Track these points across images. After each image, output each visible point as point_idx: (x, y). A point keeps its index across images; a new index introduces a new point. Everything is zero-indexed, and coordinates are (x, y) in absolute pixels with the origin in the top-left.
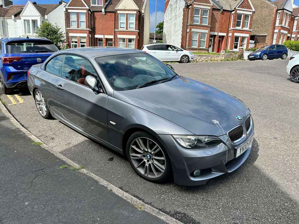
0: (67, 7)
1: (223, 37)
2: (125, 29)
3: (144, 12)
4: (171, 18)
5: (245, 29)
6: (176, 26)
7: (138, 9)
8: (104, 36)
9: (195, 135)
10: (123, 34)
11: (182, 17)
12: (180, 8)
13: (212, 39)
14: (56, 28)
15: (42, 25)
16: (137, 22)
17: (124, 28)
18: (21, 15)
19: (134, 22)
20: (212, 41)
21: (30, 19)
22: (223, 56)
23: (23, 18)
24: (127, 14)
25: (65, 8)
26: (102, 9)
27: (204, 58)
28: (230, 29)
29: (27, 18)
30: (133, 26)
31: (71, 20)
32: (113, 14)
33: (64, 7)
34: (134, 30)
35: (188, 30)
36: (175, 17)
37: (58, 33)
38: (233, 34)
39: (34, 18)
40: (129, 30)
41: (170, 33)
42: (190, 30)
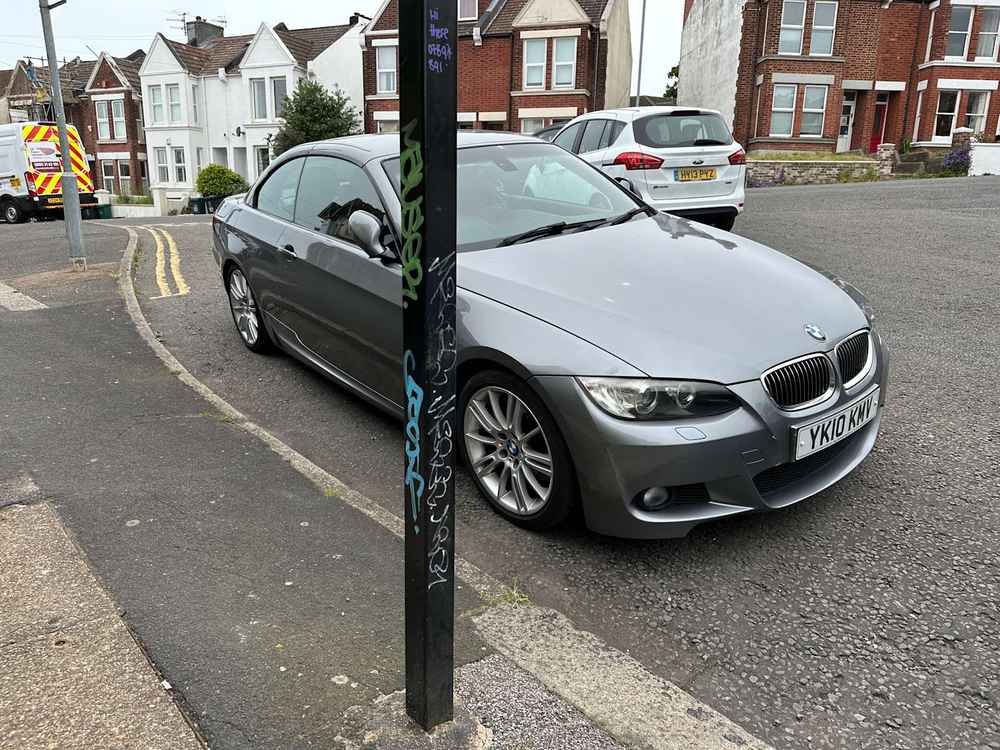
0: (369, 32)
1: (894, 94)
2: (541, 90)
3: (605, 29)
4: (705, 42)
5: (980, 61)
6: (720, 66)
7: (585, 19)
8: (477, 115)
9: (650, 378)
10: (534, 106)
11: (740, 35)
12: (733, 7)
13: (852, 104)
14: (336, 98)
15: (298, 91)
16: (584, 64)
17: (541, 84)
18: (241, 65)
19: (574, 63)
20: (852, 111)
21: (266, 74)
22: (886, 163)
23: (246, 74)
24: (550, 40)
25: (363, 35)
26: (475, 29)
27: (814, 171)
28: (921, 67)
29: (257, 74)
30: (570, 76)
31: (378, 71)
32: (507, 43)
33: (362, 32)
34: (570, 89)
35: (760, 80)
36: (717, 36)
37: (342, 111)
38: (932, 84)
39: (278, 72)
40: (556, 89)
41: (700, 93)
42: (767, 78)
